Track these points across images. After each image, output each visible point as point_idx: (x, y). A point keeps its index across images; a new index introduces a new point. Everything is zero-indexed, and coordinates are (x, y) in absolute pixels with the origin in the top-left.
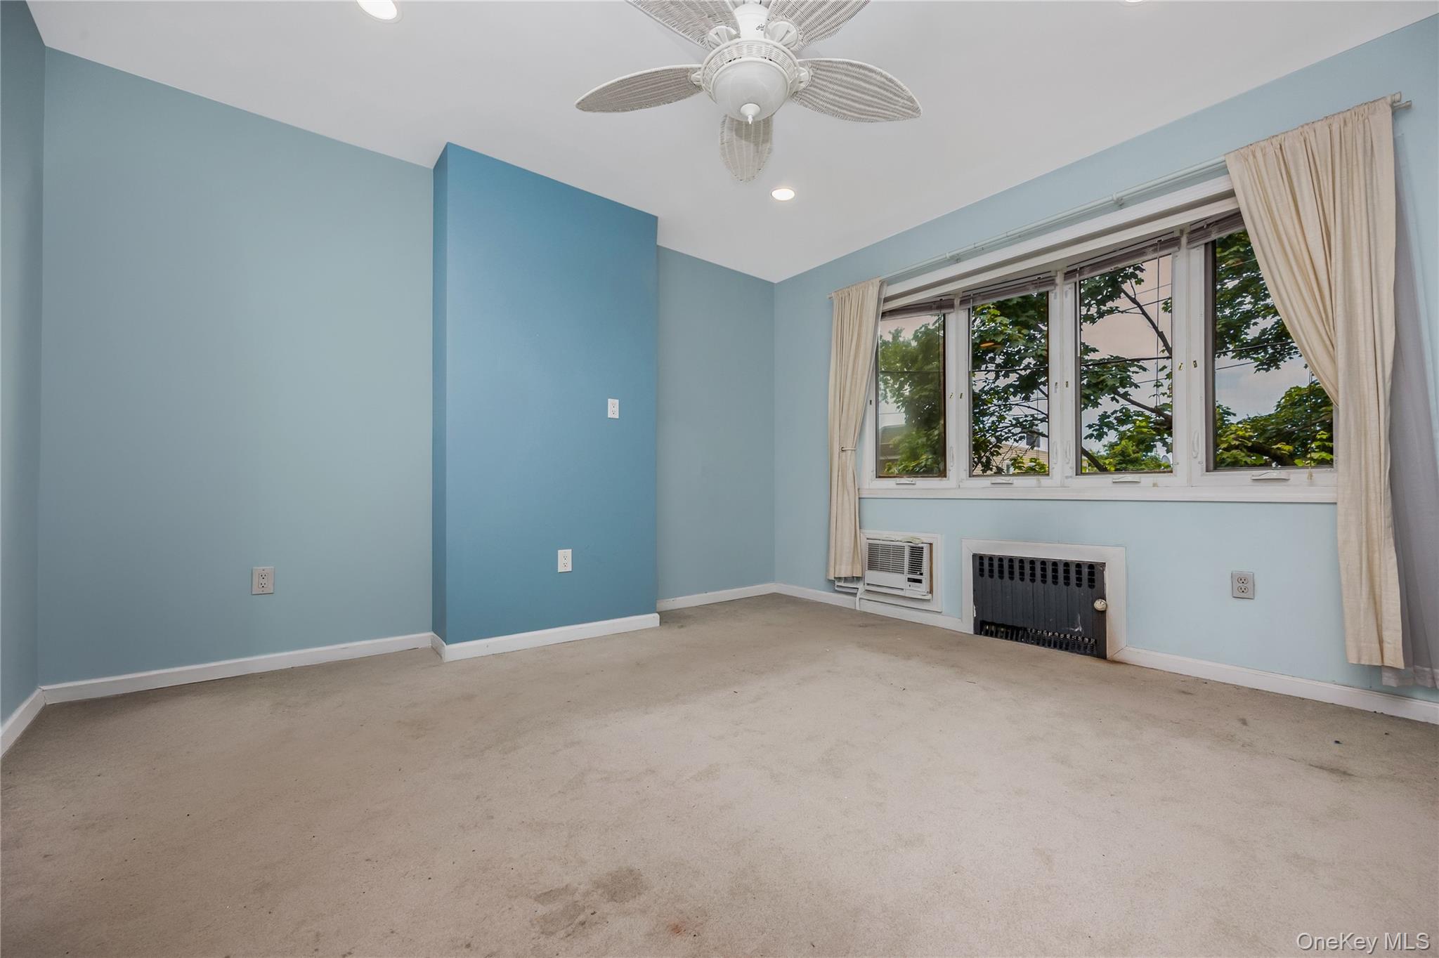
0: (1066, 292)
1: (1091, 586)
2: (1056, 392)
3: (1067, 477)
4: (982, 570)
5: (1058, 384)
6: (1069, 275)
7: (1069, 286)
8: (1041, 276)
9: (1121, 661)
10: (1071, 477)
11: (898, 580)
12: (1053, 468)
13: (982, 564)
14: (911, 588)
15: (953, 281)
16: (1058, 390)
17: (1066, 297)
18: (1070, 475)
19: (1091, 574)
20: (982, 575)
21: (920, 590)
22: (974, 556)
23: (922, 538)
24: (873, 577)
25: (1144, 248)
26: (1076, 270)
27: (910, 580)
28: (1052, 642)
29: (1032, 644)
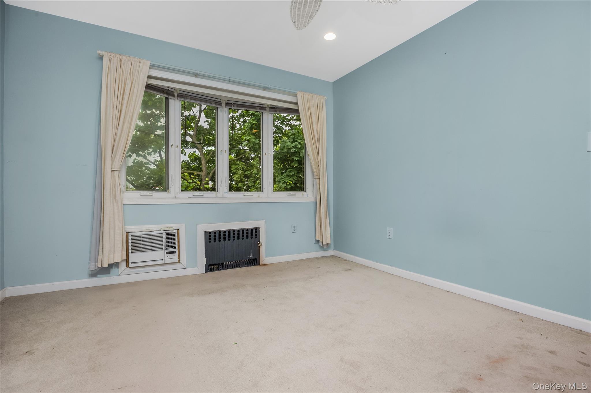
0: (225, 111)
1: (256, 237)
2: (221, 154)
3: (225, 193)
4: (210, 239)
5: (222, 151)
6: (228, 104)
7: (227, 109)
8: (217, 100)
9: (265, 264)
10: (226, 193)
11: (160, 255)
12: (220, 189)
13: (210, 236)
14: (169, 258)
15: (172, 82)
16: (222, 153)
17: (225, 113)
18: (227, 192)
19: (256, 232)
20: (210, 242)
21: (174, 258)
22: (206, 232)
23: (172, 227)
24: (134, 257)
25: (256, 106)
26: (231, 103)
27: (167, 253)
28: (233, 266)
29: (226, 269)
